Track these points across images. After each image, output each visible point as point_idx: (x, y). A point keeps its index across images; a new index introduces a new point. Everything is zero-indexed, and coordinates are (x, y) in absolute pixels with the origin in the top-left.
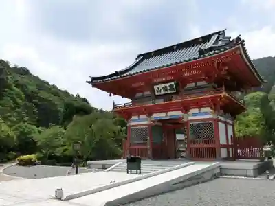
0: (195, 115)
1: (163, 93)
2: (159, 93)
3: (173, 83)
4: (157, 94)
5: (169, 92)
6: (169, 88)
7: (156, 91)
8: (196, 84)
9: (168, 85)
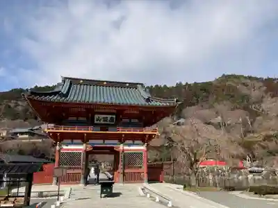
0: (129, 145)
1: (102, 122)
2: (98, 122)
3: (114, 116)
4: (96, 122)
5: (108, 123)
6: (109, 119)
7: (95, 119)
8: (130, 121)
9: (109, 117)
